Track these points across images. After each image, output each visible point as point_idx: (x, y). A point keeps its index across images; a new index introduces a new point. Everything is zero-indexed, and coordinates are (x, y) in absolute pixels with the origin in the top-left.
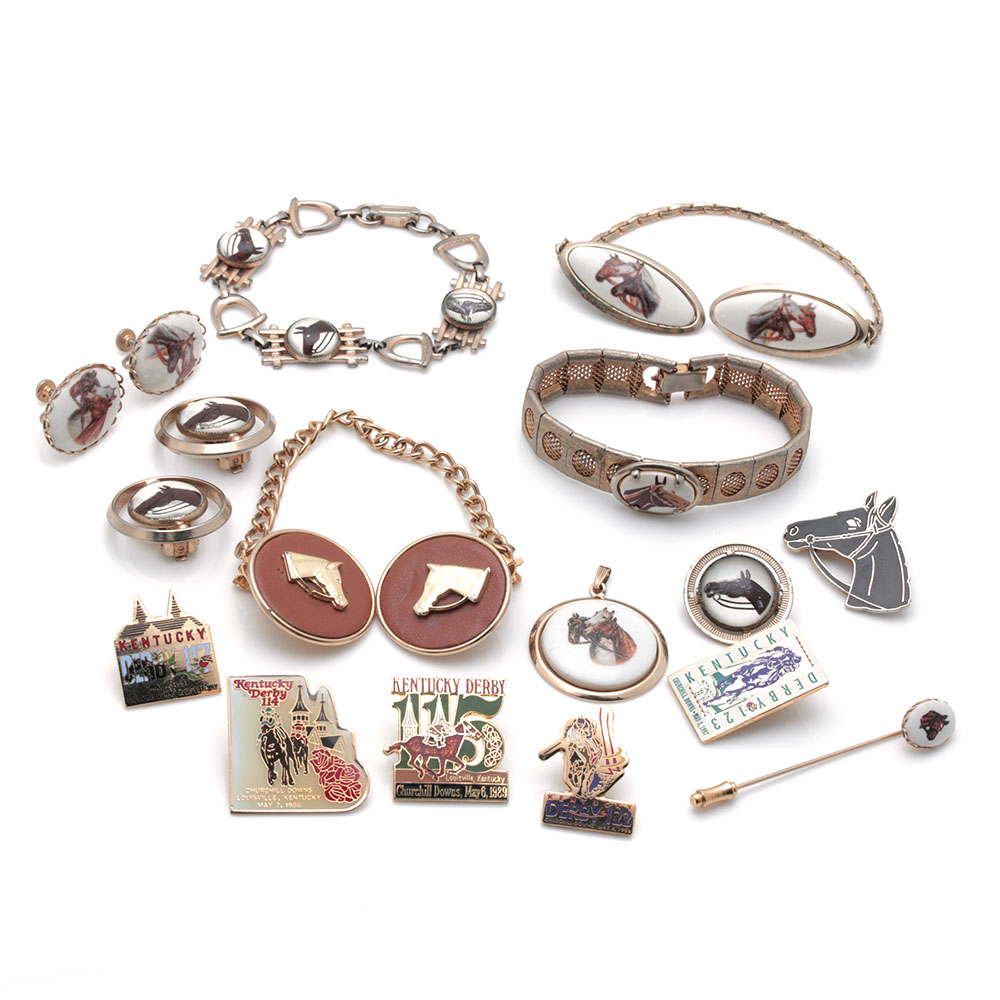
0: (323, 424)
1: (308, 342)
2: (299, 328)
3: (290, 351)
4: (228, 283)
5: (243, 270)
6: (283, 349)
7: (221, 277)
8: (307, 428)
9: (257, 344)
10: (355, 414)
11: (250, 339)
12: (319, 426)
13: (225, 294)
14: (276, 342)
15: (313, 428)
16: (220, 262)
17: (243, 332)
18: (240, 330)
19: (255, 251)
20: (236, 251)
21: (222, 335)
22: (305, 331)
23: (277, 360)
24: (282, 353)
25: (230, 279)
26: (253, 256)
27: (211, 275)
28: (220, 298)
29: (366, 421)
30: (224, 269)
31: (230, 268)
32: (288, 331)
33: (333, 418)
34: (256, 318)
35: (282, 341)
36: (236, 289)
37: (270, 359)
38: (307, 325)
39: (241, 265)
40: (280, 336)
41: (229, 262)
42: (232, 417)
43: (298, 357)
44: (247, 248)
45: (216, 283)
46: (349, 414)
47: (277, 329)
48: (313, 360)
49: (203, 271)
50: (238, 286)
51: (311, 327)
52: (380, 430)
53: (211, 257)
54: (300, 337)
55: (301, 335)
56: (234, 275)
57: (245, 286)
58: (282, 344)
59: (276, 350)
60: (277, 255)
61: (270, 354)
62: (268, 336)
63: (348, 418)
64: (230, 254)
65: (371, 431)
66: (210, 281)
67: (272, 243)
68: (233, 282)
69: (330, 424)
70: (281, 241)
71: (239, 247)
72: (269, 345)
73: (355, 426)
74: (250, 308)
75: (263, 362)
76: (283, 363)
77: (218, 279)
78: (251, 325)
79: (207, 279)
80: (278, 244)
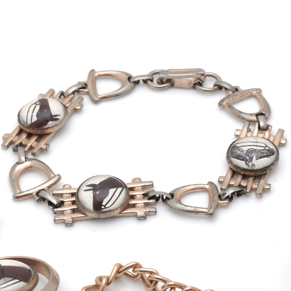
0: (108, 279)
1: (98, 198)
2: (88, 186)
3: (81, 208)
4: (26, 149)
5: (41, 137)
6: (75, 207)
7: (21, 145)
8: (95, 283)
9: (50, 203)
10: (140, 267)
11: (43, 199)
12: (104, 281)
13: (23, 159)
14: (68, 200)
15: (99, 282)
16: (21, 131)
17: (37, 193)
18: (34, 191)
19: (53, 118)
20: (35, 119)
21: (18, 198)
22: (94, 188)
23: (68, 218)
24: (74, 211)
25: (29, 145)
26: (50, 123)
27: (12, 143)
28: (18, 163)
29: (151, 273)
30: (24, 136)
31: (29, 136)
32: (79, 189)
33: (118, 272)
34: (50, 179)
35: (74, 199)
36: (34, 154)
37: (62, 217)
38: (97, 182)
39: (39, 132)
40: (73, 195)
41: (28, 130)
42: (15, 278)
43: (88, 214)
44: (45, 115)
45: (15, 150)
46: (135, 266)
47: (70, 188)
48: (103, 216)
49: (5, 139)
50: (35, 151)
51: (101, 183)
52: (165, 281)
53: (12, 126)
54: (91, 193)
55: (92, 192)
56: (32, 142)
57: (43, 151)
58: (74, 203)
59: (67, 208)
60: (77, 121)
61: (62, 212)
62: (61, 195)
63: (133, 271)
64: (29, 122)
65: (156, 283)
66: (10, 149)
67: (69, 110)
68: (31, 148)
69: (116, 278)
70: (78, 108)
71: (37, 116)
72: (61, 204)
73: (142, 277)
74: (46, 170)
75: (55, 221)
76: (74, 221)
77: (17, 146)
78: (45, 186)
79: (8, 147)
80: (75, 111)
